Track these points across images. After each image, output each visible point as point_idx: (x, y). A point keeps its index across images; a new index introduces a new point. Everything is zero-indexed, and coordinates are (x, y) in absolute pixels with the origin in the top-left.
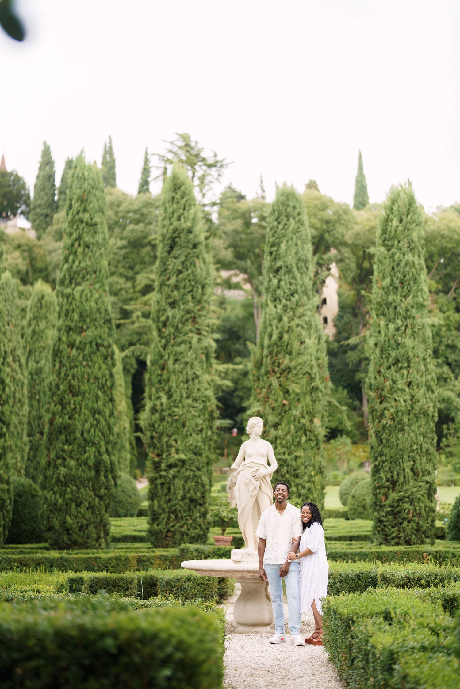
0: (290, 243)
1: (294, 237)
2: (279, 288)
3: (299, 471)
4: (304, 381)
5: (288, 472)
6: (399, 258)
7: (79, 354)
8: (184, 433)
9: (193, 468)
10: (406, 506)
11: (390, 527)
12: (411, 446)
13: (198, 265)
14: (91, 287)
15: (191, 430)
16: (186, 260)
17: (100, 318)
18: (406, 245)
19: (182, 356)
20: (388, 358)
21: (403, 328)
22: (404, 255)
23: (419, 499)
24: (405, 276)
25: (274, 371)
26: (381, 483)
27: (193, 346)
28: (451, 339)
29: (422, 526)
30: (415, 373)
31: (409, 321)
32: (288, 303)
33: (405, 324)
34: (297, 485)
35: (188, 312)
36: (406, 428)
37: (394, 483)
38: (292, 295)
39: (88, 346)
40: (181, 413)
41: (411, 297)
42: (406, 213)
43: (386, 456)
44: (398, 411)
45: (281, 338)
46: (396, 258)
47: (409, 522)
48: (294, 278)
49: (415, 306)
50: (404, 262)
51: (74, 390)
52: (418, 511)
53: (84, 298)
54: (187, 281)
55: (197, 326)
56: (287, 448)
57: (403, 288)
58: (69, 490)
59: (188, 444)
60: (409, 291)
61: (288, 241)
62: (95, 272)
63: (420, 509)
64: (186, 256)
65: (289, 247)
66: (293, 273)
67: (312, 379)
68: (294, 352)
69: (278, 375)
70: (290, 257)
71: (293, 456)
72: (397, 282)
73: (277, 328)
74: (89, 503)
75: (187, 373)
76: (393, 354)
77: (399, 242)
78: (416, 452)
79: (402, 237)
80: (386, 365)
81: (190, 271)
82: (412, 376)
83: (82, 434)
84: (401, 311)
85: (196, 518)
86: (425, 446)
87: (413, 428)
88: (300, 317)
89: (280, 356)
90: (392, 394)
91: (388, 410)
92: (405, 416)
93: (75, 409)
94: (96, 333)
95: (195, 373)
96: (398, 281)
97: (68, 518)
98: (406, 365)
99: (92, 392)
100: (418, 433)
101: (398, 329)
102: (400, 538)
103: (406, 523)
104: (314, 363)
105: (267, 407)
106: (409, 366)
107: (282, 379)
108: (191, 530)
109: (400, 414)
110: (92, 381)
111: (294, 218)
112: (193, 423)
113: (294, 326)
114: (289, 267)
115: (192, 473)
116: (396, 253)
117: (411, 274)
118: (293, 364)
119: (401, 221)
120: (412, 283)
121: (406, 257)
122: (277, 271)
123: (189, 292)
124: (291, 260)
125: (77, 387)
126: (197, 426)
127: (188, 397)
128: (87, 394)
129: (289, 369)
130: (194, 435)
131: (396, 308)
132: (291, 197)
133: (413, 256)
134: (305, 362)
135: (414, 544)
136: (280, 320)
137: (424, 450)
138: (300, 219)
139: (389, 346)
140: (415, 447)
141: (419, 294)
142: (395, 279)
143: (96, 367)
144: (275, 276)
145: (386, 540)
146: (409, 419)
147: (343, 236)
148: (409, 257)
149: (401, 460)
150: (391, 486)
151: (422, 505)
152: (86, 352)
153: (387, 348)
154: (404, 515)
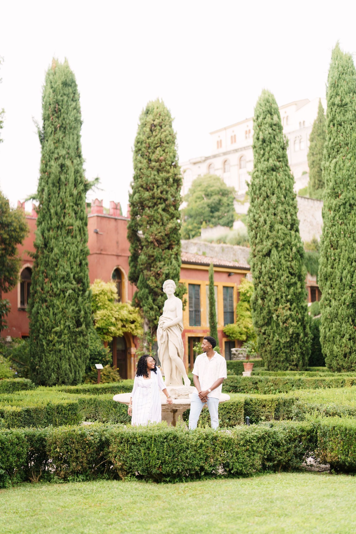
7: (336, 215)
14: (344, 158)
17: (352, 183)
39: (342, 207)
51: (334, 245)
53: (338, 167)
58: (334, 324)
62: (347, 144)
74: (350, 335)
83: (341, 280)
93: (335, 260)
94: (349, 195)
97: (335, 347)
99: (348, 245)
110: (347, 235)
125: (335, 242)
128: (344, 247)
143: (351, 223)
152: (341, 212)
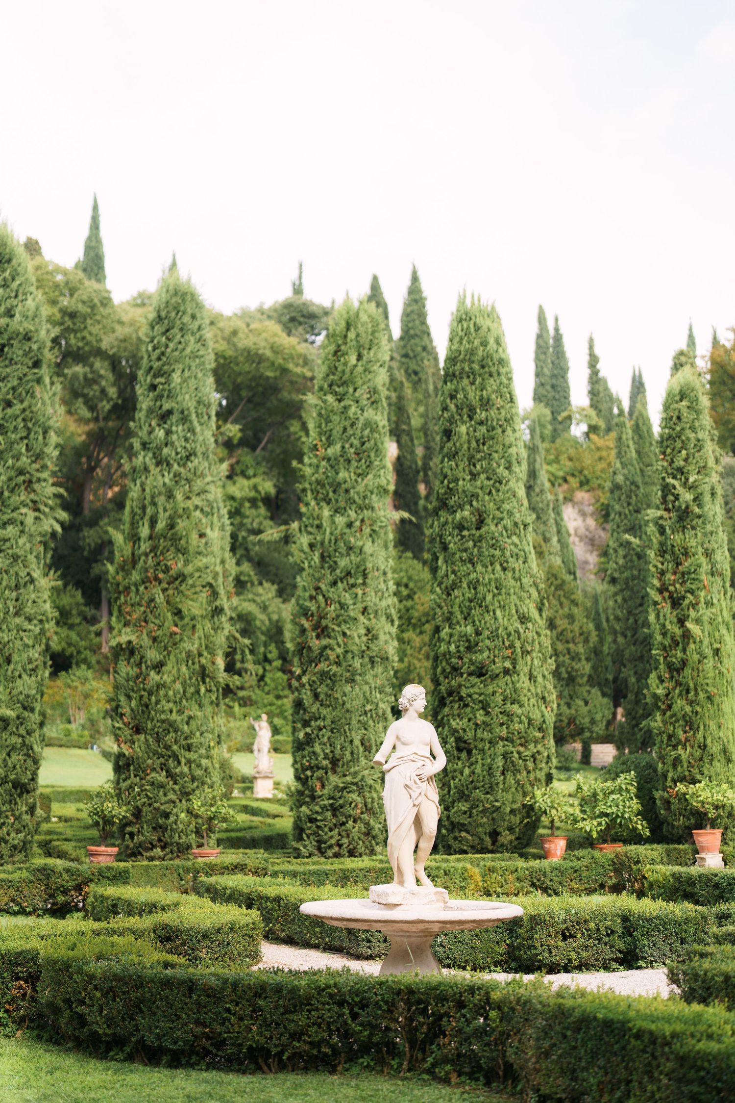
0: (187, 374)
1: (193, 364)
2: (166, 445)
3: (194, 741)
4: (204, 595)
5: (176, 742)
6: (354, 414)
8: (9, 673)
9: (23, 732)
10: (354, 796)
11: (326, 829)
12: (363, 706)
13: (38, 394)
15: (20, 668)
16: (20, 385)
18: (366, 396)
19: (8, 544)
20: (333, 569)
21: (358, 523)
22: (362, 410)
23: (371, 787)
24: (363, 444)
25: (156, 578)
26: (313, 762)
27: (27, 529)
28: (257, 520)
29: (373, 828)
30: (373, 594)
31: (367, 513)
32: (182, 470)
33: (361, 517)
34: (189, 762)
35: (21, 472)
36: (358, 678)
37: (335, 762)
38: (188, 458)
40: (6, 639)
41: (370, 476)
42: (367, 346)
43: (324, 719)
44: (347, 652)
45: (172, 526)
46: (351, 413)
47: (355, 821)
48: (192, 430)
49: (375, 490)
50: (362, 420)
52: (369, 806)
54: (19, 420)
55: (32, 496)
56: (175, 702)
57: (359, 461)
59: (15, 692)
60: (368, 467)
61: (183, 371)
63: (373, 802)
64: (20, 379)
65: (185, 381)
66: (191, 422)
67: (215, 594)
68: (191, 549)
69: (164, 585)
70: (187, 397)
71: (185, 717)
72: (350, 452)
73: (165, 510)
75: (17, 574)
76: (343, 562)
77: (355, 390)
79: (360, 382)
80: (329, 578)
81: (26, 404)
82: (368, 599)
84: (356, 498)
85: (20, 815)
86: (381, 706)
87: (367, 678)
88: (198, 494)
89: (170, 555)
90: (339, 625)
91: (332, 649)
92: (356, 659)
95: (28, 574)
96: (352, 450)
98: (360, 581)
100: (373, 686)
101: (350, 525)
102: (340, 846)
103: (351, 822)
104: (219, 569)
105: (145, 636)
106: (364, 584)
107: (170, 592)
108: (13, 835)
109: (350, 655)
111: (193, 334)
112: (25, 656)
113: (192, 508)
114: (186, 413)
115: (20, 740)
116: (350, 406)
117: (372, 442)
118: (190, 569)
119: (360, 357)
120: (372, 455)
121: (365, 414)
122: (165, 416)
123: (21, 439)
124: (188, 401)
126: (30, 661)
127: (17, 614)
129: (181, 577)
130: (24, 676)
131: (347, 491)
132: (189, 297)
133: (375, 414)
134: (207, 568)
135: (361, 855)
136: (170, 496)
137: (380, 712)
138: (201, 337)
139: (335, 551)
140: (368, 707)
141: (381, 473)
142: (347, 446)
144: (159, 425)
145: (319, 849)
146: (361, 665)
147: (100, 341)
148: (370, 413)
149: (346, 727)
150: (330, 766)
151: (375, 795)
153: (332, 553)
154: (348, 810)
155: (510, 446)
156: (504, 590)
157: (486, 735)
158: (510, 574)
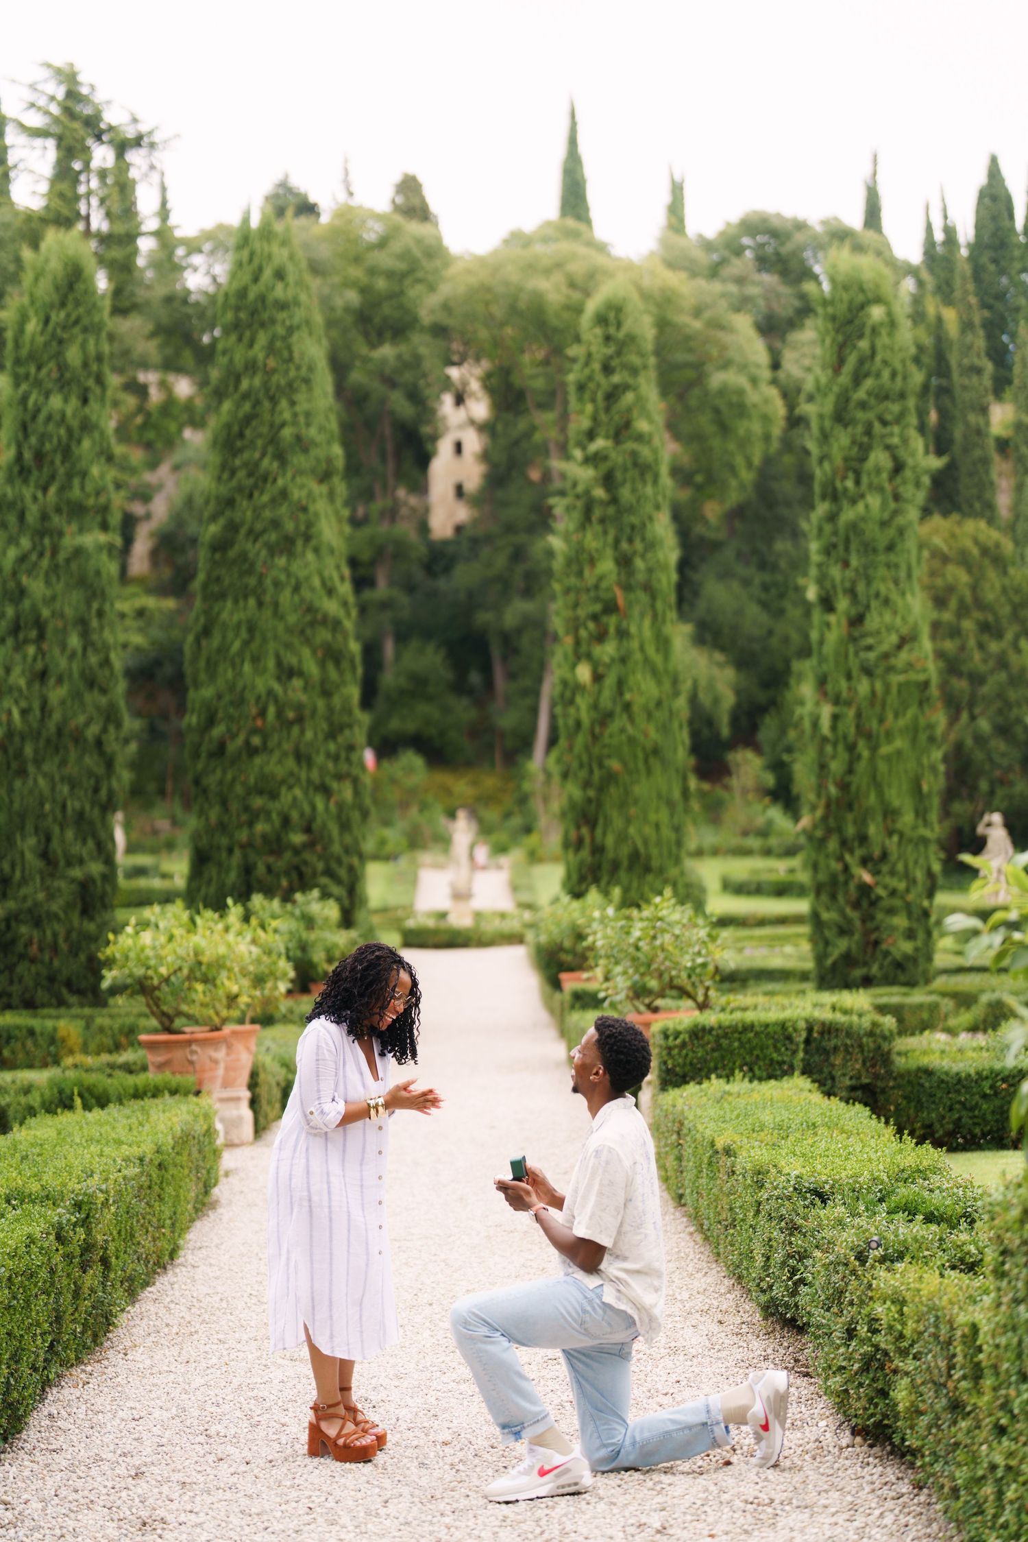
6: (36, 401)
10: (24, 929)
12: (42, 804)
18: (55, 375)
31: (48, 541)
36: (31, 769)
46: (31, 402)
49: (65, 509)
57: (40, 468)
60: (53, 477)
63: (55, 935)
72: (28, 455)
77: (39, 368)
78: (50, 819)
79: (45, 357)
86: (73, 805)
87: (46, 767)
98: (34, 635)
100: (57, 778)
101: (22, 559)
106: (41, 636)
109: (17, 739)
133: (66, 400)
140: (47, 807)
141: (76, 482)
146: (36, 751)
154: (20, 947)
155: (283, 425)
156: (258, 635)
157: (224, 841)
158: (268, 613)
